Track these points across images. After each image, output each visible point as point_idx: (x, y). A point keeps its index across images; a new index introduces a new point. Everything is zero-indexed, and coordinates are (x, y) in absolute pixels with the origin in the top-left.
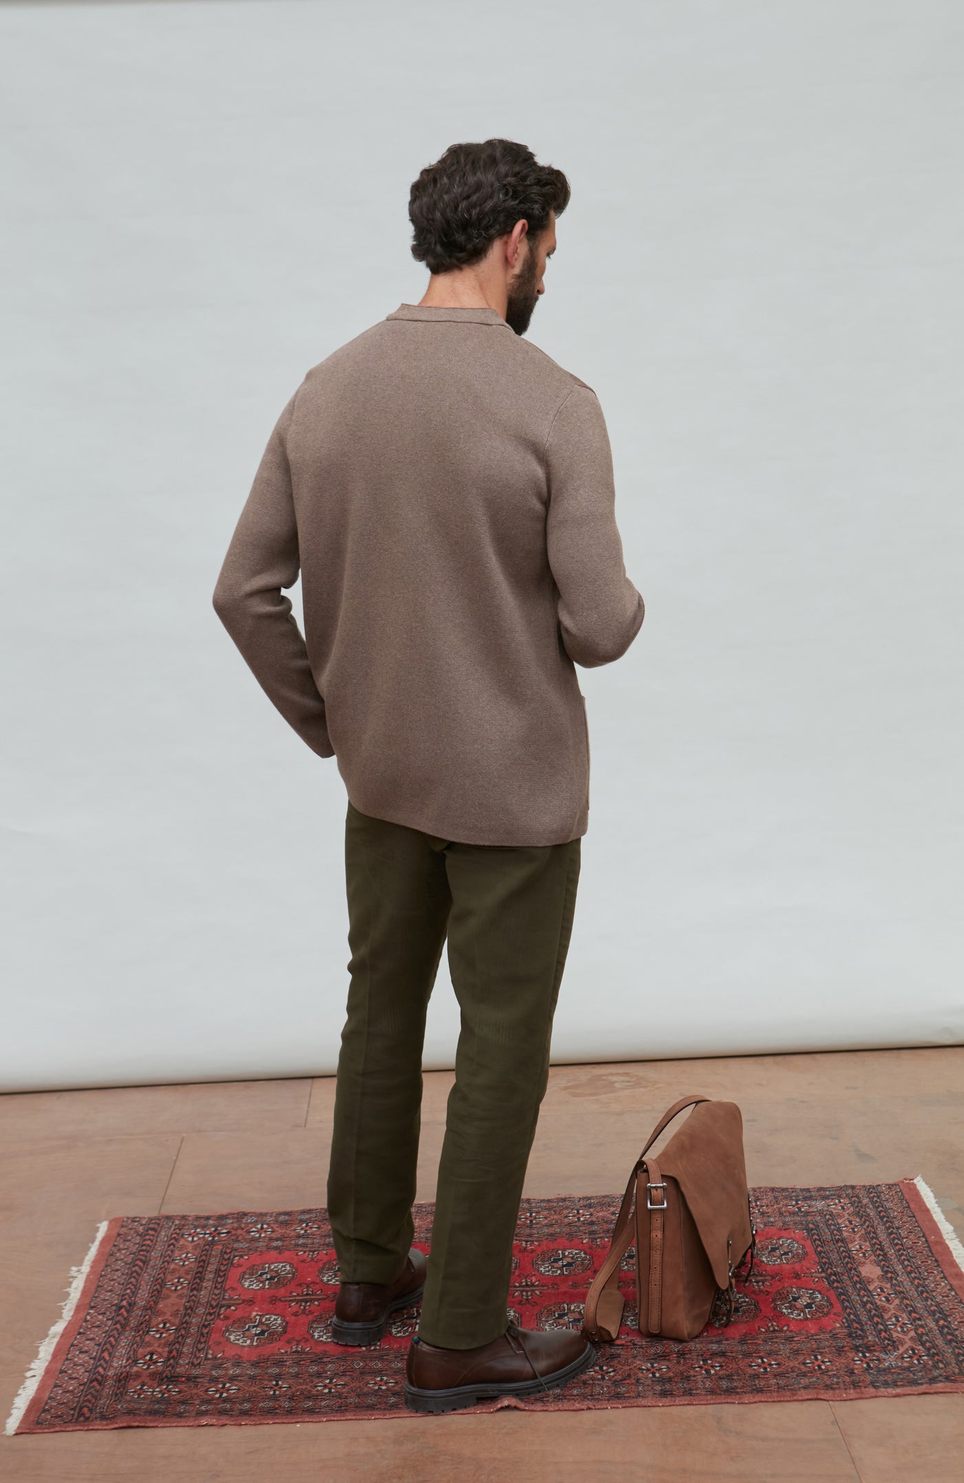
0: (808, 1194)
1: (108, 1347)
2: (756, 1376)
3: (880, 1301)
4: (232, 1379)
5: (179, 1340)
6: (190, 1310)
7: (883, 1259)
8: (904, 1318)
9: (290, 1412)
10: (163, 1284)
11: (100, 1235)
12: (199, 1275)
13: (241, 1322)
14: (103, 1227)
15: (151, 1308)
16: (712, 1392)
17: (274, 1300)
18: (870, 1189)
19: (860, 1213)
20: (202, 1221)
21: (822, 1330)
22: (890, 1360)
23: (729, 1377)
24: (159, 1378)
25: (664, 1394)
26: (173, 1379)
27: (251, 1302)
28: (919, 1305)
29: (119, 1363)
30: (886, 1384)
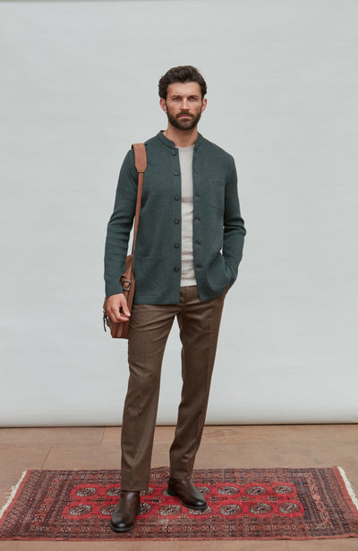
0: (296, 471)
1: (24, 513)
2: (268, 531)
3: (319, 507)
4: (70, 526)
5: (51, 512)
6: (56, 502)
7: (320, 492)
8: (327, 513)
9: (90, 537)
10: (46, 493)
11: (23, 476)
12: (60, 491)
13: (75, 507)
14: (24, 473)
15: (41, 501)
16: (251, 536)
17: (88, 500)
18: (320, 470)
19: (316, 477)
20: (62, 473)
21: (295, 516)
22: (319, 526)
23: (258, 531)
24: (42, 524)
25: (232, 536)
26: (48, 525)
27: (79, 501)
28: (333, 509)
29: (27, 518)
30: (316, 535)
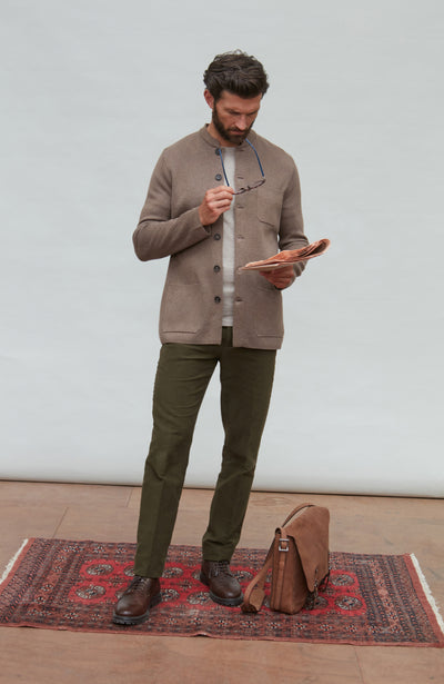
0: (359, 557)
1: (21, 592)
2: (322, 632)
3: (386, 605)
4: (76, 612)
5: (55, 593)
6: (61, 581)
7: (389, 587)
8: (395, 613)
9: (101, 627)
10: (50, 568)
11: (24, 545)
12: (68, 567)
13: (84, 588)
14: (26, 541)
15: (43, 578)
16: (300, 637)
17: (101, 580)
18: (388, 557)
19: (382, 567)
20: (72, 543)
21: (356, 615)
22: (385, 630)
23: (309, 631)
24: (43, 608)
25: (277, 635)
26: (49, 609)
27: (90, 580)
28: (403, 608)
29: (25, 600)
30: (381, 640)
